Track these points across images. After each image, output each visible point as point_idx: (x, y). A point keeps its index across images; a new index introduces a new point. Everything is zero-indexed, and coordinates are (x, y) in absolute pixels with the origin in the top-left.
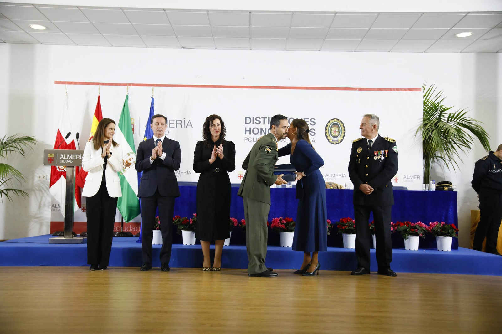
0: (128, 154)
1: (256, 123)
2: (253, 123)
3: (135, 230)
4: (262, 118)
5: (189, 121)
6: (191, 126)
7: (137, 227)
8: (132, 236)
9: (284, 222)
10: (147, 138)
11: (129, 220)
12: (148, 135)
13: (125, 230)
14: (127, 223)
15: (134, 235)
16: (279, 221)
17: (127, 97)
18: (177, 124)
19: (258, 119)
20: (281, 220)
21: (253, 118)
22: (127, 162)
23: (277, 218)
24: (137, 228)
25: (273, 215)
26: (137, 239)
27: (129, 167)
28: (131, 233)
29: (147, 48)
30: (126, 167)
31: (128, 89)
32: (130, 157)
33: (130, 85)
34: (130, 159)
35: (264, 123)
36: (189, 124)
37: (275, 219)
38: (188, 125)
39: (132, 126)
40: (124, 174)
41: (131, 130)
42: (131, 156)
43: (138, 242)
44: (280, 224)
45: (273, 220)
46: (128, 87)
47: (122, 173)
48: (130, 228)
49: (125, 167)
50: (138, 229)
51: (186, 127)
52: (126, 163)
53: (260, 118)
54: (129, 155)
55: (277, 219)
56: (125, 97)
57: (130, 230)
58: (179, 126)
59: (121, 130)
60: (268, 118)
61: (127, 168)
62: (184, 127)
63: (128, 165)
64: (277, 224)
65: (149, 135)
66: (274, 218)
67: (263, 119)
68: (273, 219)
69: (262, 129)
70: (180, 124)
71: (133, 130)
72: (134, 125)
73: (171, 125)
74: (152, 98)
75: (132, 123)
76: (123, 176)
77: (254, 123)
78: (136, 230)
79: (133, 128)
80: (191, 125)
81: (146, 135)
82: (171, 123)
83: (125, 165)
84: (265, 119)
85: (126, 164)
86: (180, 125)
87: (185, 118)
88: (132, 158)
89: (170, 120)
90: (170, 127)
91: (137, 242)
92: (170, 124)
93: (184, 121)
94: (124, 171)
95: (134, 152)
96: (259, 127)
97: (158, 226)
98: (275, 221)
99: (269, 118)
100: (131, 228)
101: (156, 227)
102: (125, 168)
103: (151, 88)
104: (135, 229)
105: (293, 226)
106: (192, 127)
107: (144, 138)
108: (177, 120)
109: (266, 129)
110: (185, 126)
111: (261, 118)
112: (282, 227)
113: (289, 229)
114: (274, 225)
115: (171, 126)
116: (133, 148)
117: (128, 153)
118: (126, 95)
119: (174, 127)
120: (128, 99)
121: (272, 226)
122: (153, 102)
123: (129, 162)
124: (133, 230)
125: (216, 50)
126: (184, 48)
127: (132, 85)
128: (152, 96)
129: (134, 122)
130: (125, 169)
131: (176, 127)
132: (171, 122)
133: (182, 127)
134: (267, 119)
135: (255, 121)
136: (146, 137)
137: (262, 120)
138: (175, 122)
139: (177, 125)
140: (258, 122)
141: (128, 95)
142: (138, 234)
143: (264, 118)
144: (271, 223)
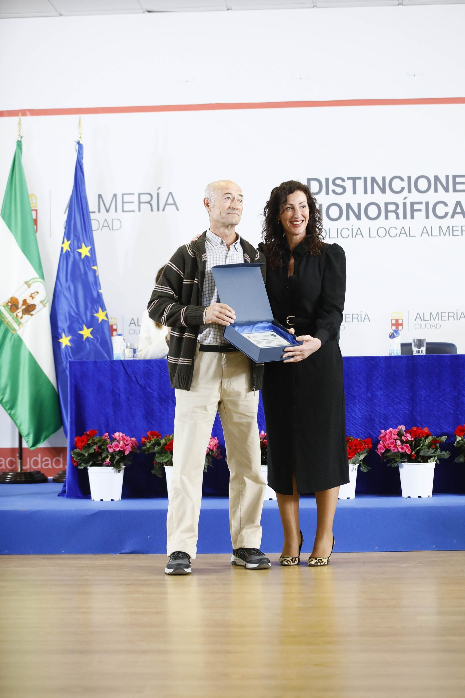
0: (26, 283)
1: (334, 191)
2: (327, 193)
3: (50, 466)
4: (349, 179)
5: (170, 193)
6: (174, 206)
7: (55, 457)
8: (44, 480)
9: (410, 439)
10: (69, 242)
11: (36, 441)
12: (72, 235)
13: (28, 467)
14: (32, 449)
15: (50, 478)
16: (396, 437)
17: (19, 144)
18: (140, 203)
19: (338, 182)
20: (400, 434)
21: (327, 180)
22: (25, 302)
23: (391, 429)
24: (54, 460)
25: (382, 421)
26: (59, 487)
27: (32, 315)
28: (42, 472)
29: (61, 17)
30: (23, 314)
31: (20, 124)
32: (32, 290)
33: (24, 113)
34: (31, 296)
35: (355, 192)
36: (170, 201)
37: (388, 431)
38: (166, 204)
39: (34, 213)
40: (20, 332)
41: (30, 223)
42: (34, 288)
43: (63, 496)
44: (399, 442)
45: (382, 435)
46: (20, 119)
47: (14, 329)
48: (39, 460)
49: (20, 315)
50: (58, 462)
51: (163, 210)
52: (23, 305)
53: (343, 180)
54: (29, 286)
55: (391, 432)
56: (14, 146)
57: (39, 466)
58: (145, 207)
59: (9, 226)
60: (363, 179)
61: (26, 317)
62: (158, 210)
63: (29, 309)
64: (392, 443)
65: (75, 235)
66: (386, 430)
67: (351, 181)
68: (383, 431)
69: (349, 206)
70: (149, 202)
71: (35, 222)
72: (36, 210)
73: (127, 207)
74: (78, 143)
75: (32, 205)
76: (18, 336)
77: (330, 192)
78: (52, 465)
79: (34, 217)
80: (175, 204)
81: (67, 235)
82: (125, 201)
83: (20, 310)
84: (358, 181)
85: (24, 307)
86: (148, 205)
87: (159, 188)
88: (38, 292)
89: (123, 195)
90: (123, 211)
91: (62, 494)
92: (123, 202)
93: (158, 194)
94: (19, 324)
95: (40, 278)
96: (342, 201)
97: (107, 457)
98: (387, 436)
99: (365, 179)
100: (42, 462)
101: (104, 460)
102: (21, 318)
103: (75, 117)
104: (50, 462)
105: (429, 446)
106: (178, 209)
107: (63, 242)
108: (140, 194)
109: (359, 205)
110: (161, 207)
111: (346, 179)
112: (403, 451)
113: (422, 454)
114: (384, 446)
115: (125, 209)
116: (39, 268)
117: (26, 281)
118: (16, 141)
119: (134, 211)
120: (21, 149)
121: (381, 448)
122: (82, 154)
123: (30, 302)
124: (47, 465)
125: (230, 11)
126: (149, 12)
127: (28, 113)
128: (79, 139)
129: (36, 203)
130: (22, 321)
131: (139, 210)
132: (127, 198)
133: (152, 210)
134: (362, 181)
135: (331, 187)
136: (68, 240)
137: (348, 185)
138: (135, 198)
139: (142, 205)
140: (339, 190)
141: (22, 141)
142: (59, 474)
143: (354, 179)
144: (378, 442)
